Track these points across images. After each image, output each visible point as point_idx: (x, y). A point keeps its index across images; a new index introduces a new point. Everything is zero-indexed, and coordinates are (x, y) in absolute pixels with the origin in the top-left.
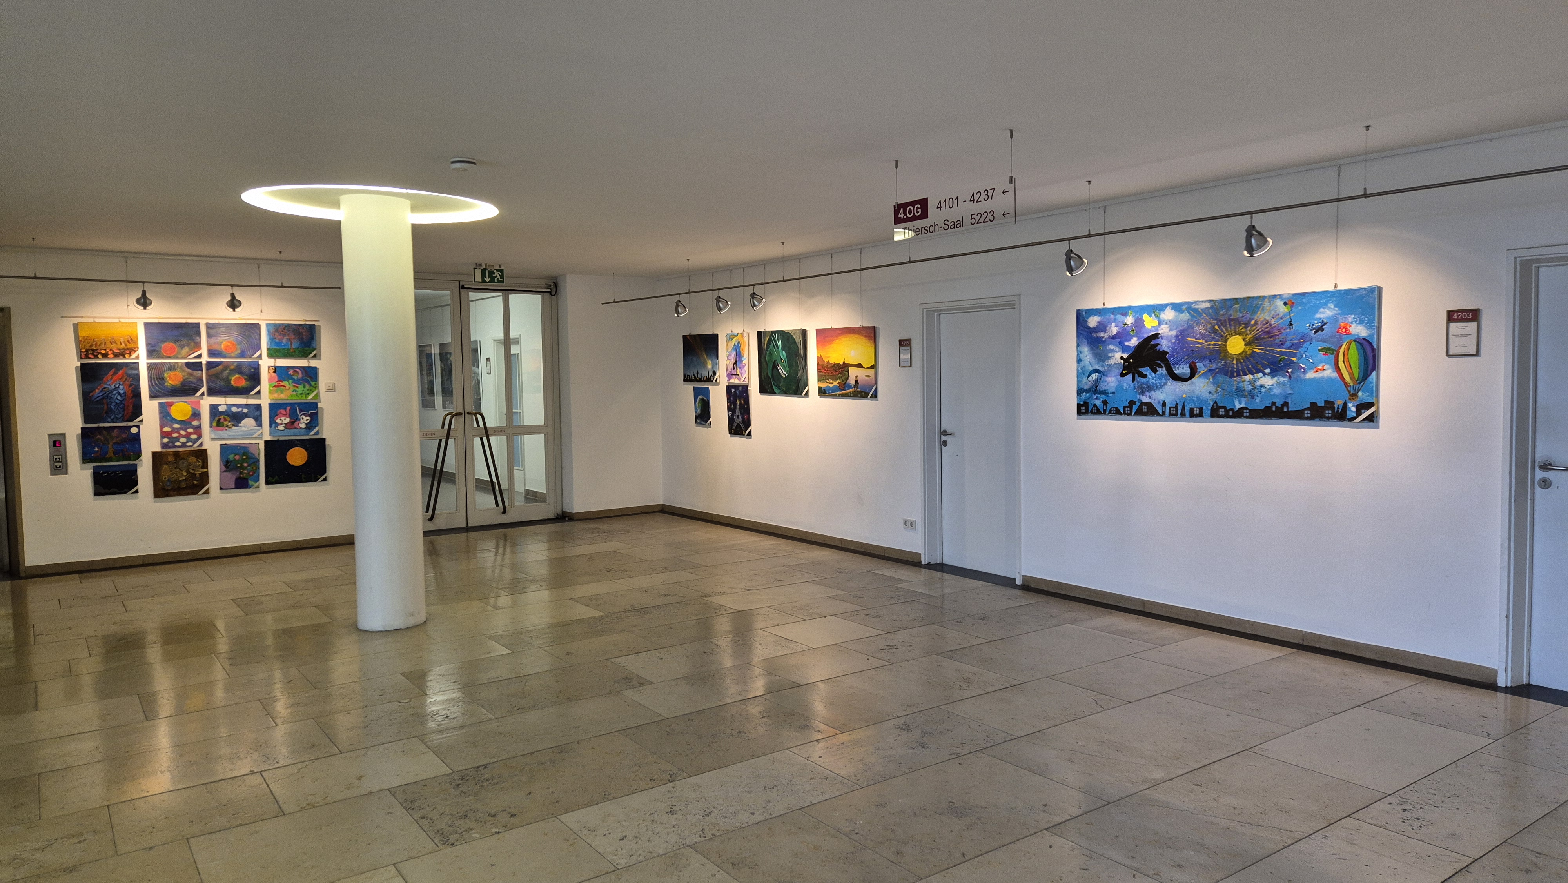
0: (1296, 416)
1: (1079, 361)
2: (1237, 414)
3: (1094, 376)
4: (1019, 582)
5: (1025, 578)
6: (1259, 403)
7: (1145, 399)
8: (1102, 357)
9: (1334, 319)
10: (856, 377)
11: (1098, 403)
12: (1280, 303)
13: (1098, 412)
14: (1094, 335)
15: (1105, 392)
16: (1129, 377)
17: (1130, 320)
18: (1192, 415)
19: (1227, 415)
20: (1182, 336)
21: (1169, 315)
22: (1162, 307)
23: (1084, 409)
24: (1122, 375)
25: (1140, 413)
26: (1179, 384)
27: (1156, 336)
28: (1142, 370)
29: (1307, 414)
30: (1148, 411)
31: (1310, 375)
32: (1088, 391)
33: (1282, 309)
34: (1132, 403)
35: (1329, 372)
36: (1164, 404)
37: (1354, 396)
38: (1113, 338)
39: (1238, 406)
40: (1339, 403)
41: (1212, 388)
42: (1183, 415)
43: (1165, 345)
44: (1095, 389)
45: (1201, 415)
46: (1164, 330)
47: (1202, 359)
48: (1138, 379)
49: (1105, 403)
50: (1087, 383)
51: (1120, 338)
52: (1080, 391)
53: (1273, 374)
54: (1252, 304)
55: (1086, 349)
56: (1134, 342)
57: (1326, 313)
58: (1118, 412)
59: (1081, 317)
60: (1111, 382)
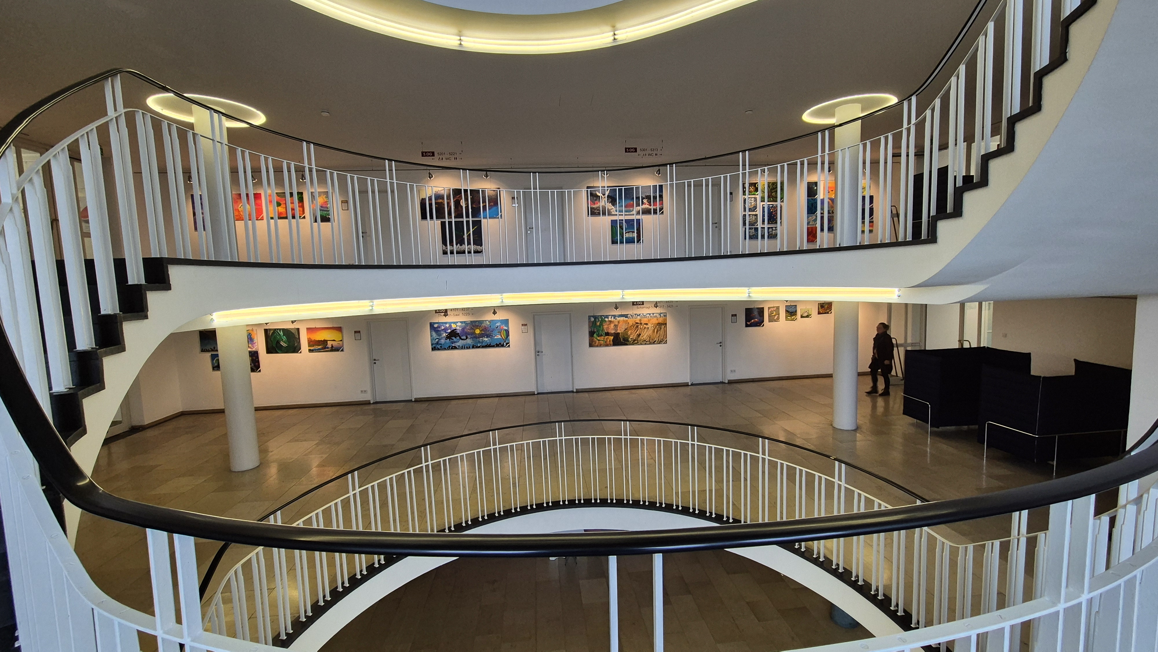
0: (493, 346)
1: (431, 336)
2: (479, 347)
3: (437, 340)
4: (413, 400)
5: (415, 399)
6: (484, 344)
7: (453, 345)
8: (440, 335)
9: (500, 326)
10: (332, 344)
11: (439, 347)
12: (488, 322)
13: (439, 349)
14: (436, 329)
15: (441, 344)
16: (448, 340)
17: (447, 325)
18: (467, 348)
19: (476, 348)
20: (463, 329)
21: (459, 324)
22: (458, 322)
23: (434, 349)
24: (446, 339)
25: (452, 349)
26: (463, 341)
27: (456, 329)
28: (452, 338)
29: (495, 346)
30: (455, 348)
31: (496, 337)
32: (435, 344)
33: (488, 323)
34: (449, 346)
35: (500, 337)
36: (459, 346)
37: (505, 342)
38: (443, 330)
39: (479, 345)
40: (502, 343)
41: (472, 341)
42: (465, 348)
43: (458, 332)
44: (437, 343)
45: (469, 348)
46: (458, 328)
47: (469, 335)
48: (451, 340)
49: (441, 347)
50: (434, 342)
51: (445, 330)
52: (432, 345)
53: (487, 338)
54: (481, 322)
55: (434, 333)
56: (449, 331)
57: (498, 324)
58: (445, 349)
59: (432, 325)
60: (443, 341)
